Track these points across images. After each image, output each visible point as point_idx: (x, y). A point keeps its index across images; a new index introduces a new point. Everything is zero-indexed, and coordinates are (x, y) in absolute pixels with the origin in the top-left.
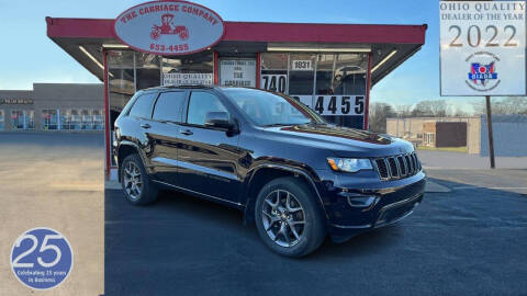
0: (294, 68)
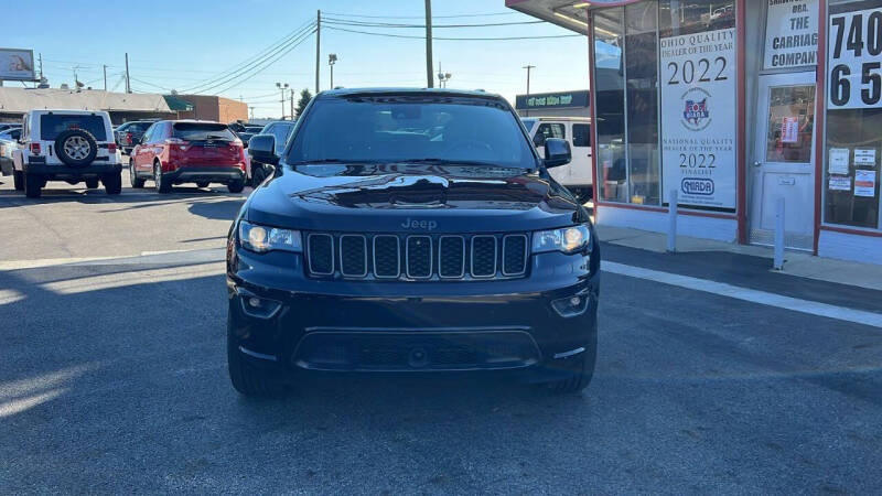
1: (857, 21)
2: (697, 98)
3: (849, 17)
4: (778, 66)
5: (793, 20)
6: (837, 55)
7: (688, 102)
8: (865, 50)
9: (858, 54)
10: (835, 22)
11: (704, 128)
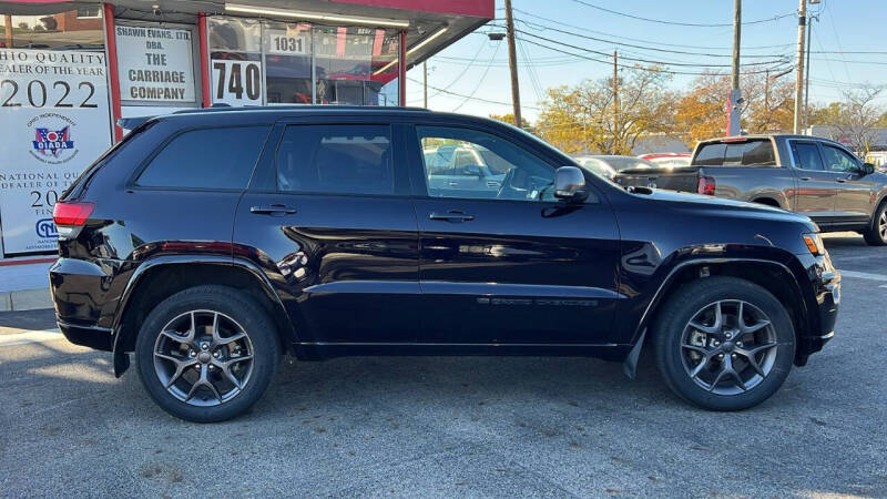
0: (274, 50)
1: (236, 68)
2: (54, 125)
3: (229, 64)
4: (138, 98)
5: (149, 55)
6: (220, 96)
7: (39, 130)
8: (244, 94)
9: (239, 97)
10: (217, 66)
11: (65, 161)
